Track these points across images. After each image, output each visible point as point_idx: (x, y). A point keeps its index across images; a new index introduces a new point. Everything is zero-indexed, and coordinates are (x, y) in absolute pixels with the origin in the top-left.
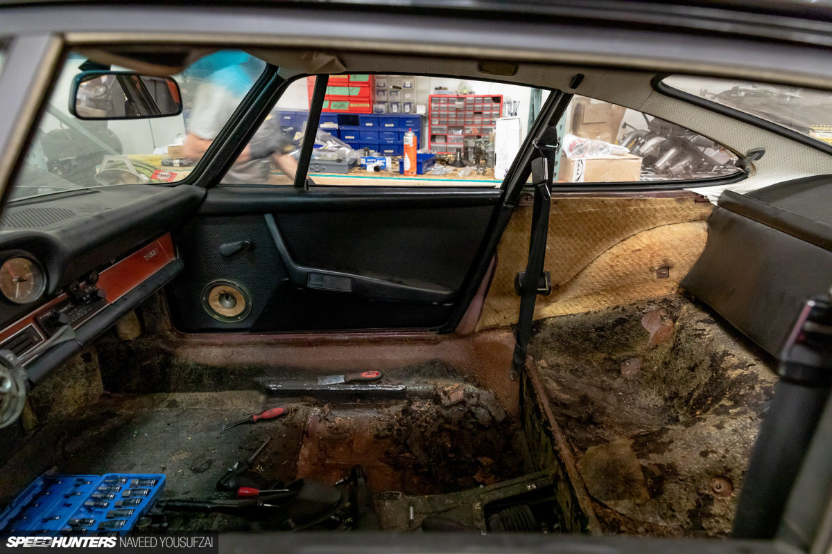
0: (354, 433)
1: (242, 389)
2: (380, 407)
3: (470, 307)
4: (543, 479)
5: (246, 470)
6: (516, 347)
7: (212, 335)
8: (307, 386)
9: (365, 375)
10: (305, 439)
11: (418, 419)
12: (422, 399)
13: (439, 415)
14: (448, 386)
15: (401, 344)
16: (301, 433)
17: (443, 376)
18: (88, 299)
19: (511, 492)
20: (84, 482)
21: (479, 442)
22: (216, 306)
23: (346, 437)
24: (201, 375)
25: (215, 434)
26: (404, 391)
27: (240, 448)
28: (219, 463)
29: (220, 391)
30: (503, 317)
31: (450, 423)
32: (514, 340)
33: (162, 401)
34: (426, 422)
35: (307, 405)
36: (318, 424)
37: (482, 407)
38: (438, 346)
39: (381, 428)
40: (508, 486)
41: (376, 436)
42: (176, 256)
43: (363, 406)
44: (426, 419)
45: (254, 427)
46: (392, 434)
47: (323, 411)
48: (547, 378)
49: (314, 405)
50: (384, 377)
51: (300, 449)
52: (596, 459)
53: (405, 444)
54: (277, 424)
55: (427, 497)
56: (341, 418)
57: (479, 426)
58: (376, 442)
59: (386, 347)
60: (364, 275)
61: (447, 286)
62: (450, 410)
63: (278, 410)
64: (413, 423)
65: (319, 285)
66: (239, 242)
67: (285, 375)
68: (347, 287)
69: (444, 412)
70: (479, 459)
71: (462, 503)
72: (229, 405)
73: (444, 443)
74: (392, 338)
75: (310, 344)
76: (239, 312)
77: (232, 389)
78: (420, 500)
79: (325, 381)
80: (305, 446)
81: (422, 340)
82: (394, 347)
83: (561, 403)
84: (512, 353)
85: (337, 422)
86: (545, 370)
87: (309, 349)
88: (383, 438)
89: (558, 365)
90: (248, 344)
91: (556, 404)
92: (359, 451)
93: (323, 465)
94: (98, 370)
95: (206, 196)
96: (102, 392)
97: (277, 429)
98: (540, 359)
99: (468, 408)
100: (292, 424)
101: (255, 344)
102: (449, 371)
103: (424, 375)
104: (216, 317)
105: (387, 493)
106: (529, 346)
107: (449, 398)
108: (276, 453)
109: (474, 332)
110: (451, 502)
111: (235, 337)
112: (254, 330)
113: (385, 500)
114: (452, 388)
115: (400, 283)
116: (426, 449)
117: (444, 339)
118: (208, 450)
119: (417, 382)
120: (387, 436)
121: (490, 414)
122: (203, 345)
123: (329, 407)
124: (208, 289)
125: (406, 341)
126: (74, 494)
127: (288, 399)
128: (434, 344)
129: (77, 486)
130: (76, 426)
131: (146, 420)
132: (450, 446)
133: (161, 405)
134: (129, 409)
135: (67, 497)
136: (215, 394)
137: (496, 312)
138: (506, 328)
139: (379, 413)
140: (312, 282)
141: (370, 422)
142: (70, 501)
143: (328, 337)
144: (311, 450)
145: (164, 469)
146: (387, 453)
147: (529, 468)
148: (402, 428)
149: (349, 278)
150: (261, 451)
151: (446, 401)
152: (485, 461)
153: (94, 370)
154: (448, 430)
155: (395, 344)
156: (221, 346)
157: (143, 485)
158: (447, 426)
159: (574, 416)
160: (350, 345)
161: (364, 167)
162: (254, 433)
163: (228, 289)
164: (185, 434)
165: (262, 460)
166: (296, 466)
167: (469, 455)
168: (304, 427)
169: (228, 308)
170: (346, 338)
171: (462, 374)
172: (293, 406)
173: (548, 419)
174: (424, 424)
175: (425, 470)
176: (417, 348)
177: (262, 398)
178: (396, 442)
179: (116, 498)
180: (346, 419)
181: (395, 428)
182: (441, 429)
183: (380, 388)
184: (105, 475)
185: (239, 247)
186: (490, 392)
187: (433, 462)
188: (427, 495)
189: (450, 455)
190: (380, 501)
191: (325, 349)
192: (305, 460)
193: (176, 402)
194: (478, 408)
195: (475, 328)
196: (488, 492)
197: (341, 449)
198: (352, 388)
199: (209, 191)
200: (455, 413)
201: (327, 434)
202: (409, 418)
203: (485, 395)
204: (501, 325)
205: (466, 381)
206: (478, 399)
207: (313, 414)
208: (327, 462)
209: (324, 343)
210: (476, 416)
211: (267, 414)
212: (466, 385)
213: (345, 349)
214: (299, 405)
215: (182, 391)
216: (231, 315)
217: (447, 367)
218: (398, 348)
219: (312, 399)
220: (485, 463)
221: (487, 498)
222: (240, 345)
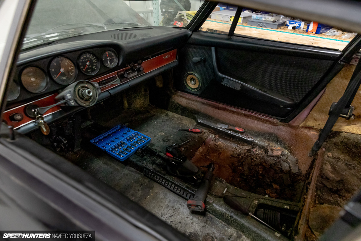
0: (223, 151)
1: (190, 118)
2: (239, 144)
3: (300, 113)
4: (295, 207)
5: (177, 147)
6: (317, 141)
7: (185, 93)
8: (212, 125)
9: (237, 129)
10: (203, 145)
11: (252, 156)
12: (260, 148)
13: (263, 158)
14: (274, 147)
15: (258, 121)
16: (203, 142)
17: (274, 141)
18: (137, 70)
19: (275, 204)
20: (130, 131)
21: (278, 177)
22: (189, 83)
23: (219, 151)
24: (178, 108)
25: (175, 130)
26: (252, 142)
27: (180, 139)
28: (171, 141)
29: (183, 116)
30: (318, 124)
31: (266, 163)
32: (318, 137)
33: (164, 113)
34: (256, 159)
35: (210, 132)
36: (211, 141)
37: (287, 163)
38: (276, 127)
39: (235, 153)
40: (275, 201)
41: (232, 156)
42: (176, 59)
43: (232, 141)
44: (257, 157)
45: (188, 133)
46: (239, 157)
47: (215, 137)
48: (327, 162)
49: (213, 133)
50: (245, 133)
51: (199, 148)
52: (322, 211)
53: (242, 163)
54: (196, 135)
55: (235, 188)
56: (221, 142)
57: (281, 171)
58: (230, 157)
59: (251, 120)
60: (248, 84)
61: (291, 100)
62: (269, 158)
63: (198, 130)
64: (250, 156)
65: (226, 84)
66: (200, 58)
67: (206, 118)
68: (238, 88)
69: (266, 158)
70: (273, 184)
71: (250, 197)
72: (184, 122)
73: (259, 170)
74: (256, 117)
75: (219, 108)
76: (196, 87)
77: (187, 116)
78: (231, 188)
79: (220, 125)
80: (202, 147)
81: (269, 121)
82: (254, 121)
83: (326, 177)
84: (314, 143)
85: (219, 143)
86: (329, 158)
87: (217, 110)
88: (235, 157)
89: (339, 159)
90: (196, 101)
91: (322, 177)
92: (222, 158)
93: (205, 157)
94: (148, 96)
95: (191, 35)
96: (149, 103)
97: (195, 137)
98: (329, 152)
99: (279, 160)
100: (201, 137)
101: (199, 102)
102: (278, 140)
103: (265, 138)
104: (188, 87)
105: (220, 179)
106: (325, 143)
107: (273, 152)
108: (190, 146)
109: (298, 127)
110: (245, 194)
111: (193, 97)
112: (200, 96)
113: (217, 181)
114: (276, 149)
115: (265, 92)
116: (249, 169)
117: (281, 125)
118: (170, 135)
119: (260, 140)
120: (236, 157)
121: (290, 168)
122: (181, 96)
123: (218, 136)
124: (187, 75)
125: (261, 120)
126: (126, 134)
127: (204, 127)
128: (275, 126)
129: (128, 131)
130: (138, 112)
131: (158, 117)
132: (261, 173)
133: (163, 114)
134: (154, 112)
135: (124, 134)
136: (181, 116)
137: (315, 120)
138: (316, 130)
139: (238, 146)
140: (224, 82)
141: (232, 149)
142: (124, 135)
143: (228, 108)
144: (203, 150)
145: (155, 136)
146: (233, 164)
147: (297, 199)
148: (244, 157)
149: (241, 84)
150: (186, 143)
151: (270, 153)
152: (275, 186)
153: (147, 95)
154: (264, 166)
155: (255, 120)
156: (187, 99)
157: (144, 139)
158: (264, 164)
159: (329, 187)
160: (235, 114)
161: (287, 26)
162: (187, 135)
163: (194, 77)
164: (166, 127)
165: (185, 146)
166: (195, 153)
167: (268, 180)
168: (205, 140)
169: (192, 84)
170: (235, 110)
171: (284, 144)
172: (205, 131)
173: (311, 182)
174: (255, 159)
175: (245, 177)
176: (265, 125)
177: (195, 124)
178: (239, 161)
179: (135, 139)
180: (223, 143)
181: (242, 155)
182: (261, 164)
183: (241, 136)
184: (135, 131)
185: (200, 60)
186: (294, 158)
187: (250, 176)
188: (236, 187)
189: (259, 177)
190: (216, 180)
191: (223, 112)
192: (199, 152)
193: (168, 115)
194: (284, 162)
195: (300, 125)
196: (264, 199)
197: (215, 154)
198: (229, 132)
199: (194, 33)
200: (271, 161)
201: (213, 146)
202: (249, 154)
203: (291, 158)
204: (315, 127)
205: (285, 148)
206: (287, 158)
207: (211, 137)
208: (207, 157)
209: (224, 109)
210: (282, 165)
211: (194, 130)
212: (285, 150)
213: (232, 115)
214: (207, 131)
215: (171, 111)
216: (193, 88)
217: (278, 139)
218: (256, 122)
219: (213, 131)
220: (275, 187)
221: (262, 201)
222: (193, 100)
